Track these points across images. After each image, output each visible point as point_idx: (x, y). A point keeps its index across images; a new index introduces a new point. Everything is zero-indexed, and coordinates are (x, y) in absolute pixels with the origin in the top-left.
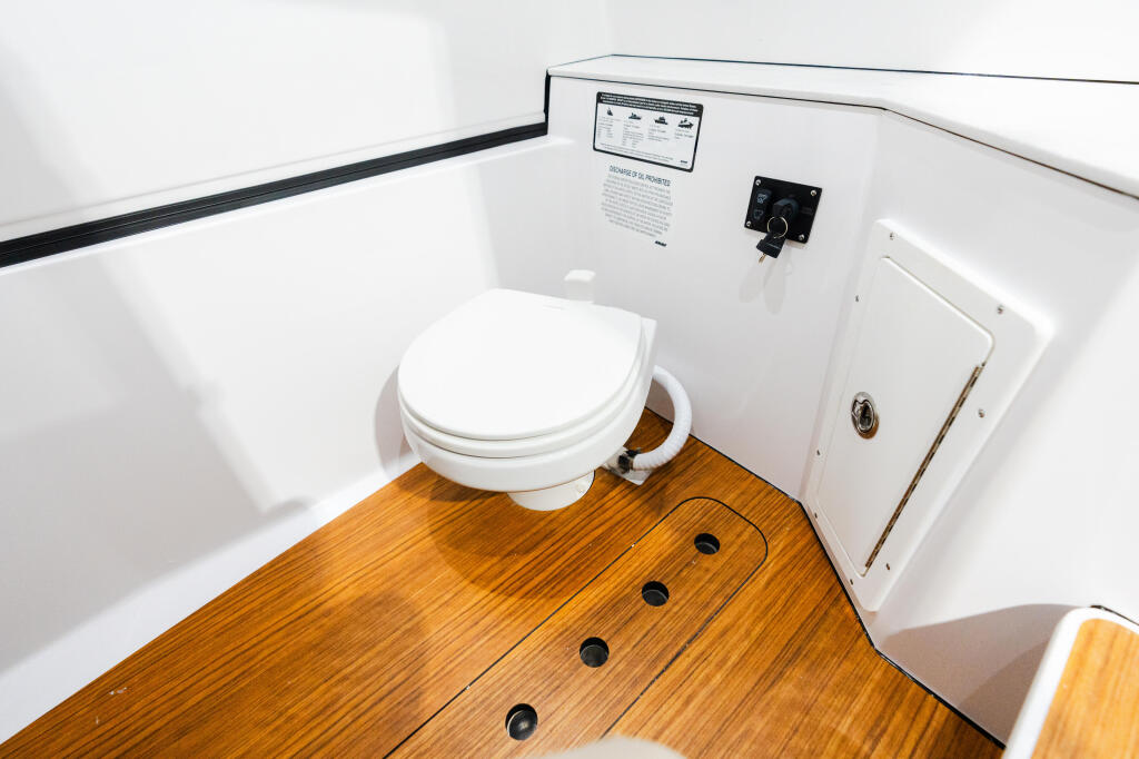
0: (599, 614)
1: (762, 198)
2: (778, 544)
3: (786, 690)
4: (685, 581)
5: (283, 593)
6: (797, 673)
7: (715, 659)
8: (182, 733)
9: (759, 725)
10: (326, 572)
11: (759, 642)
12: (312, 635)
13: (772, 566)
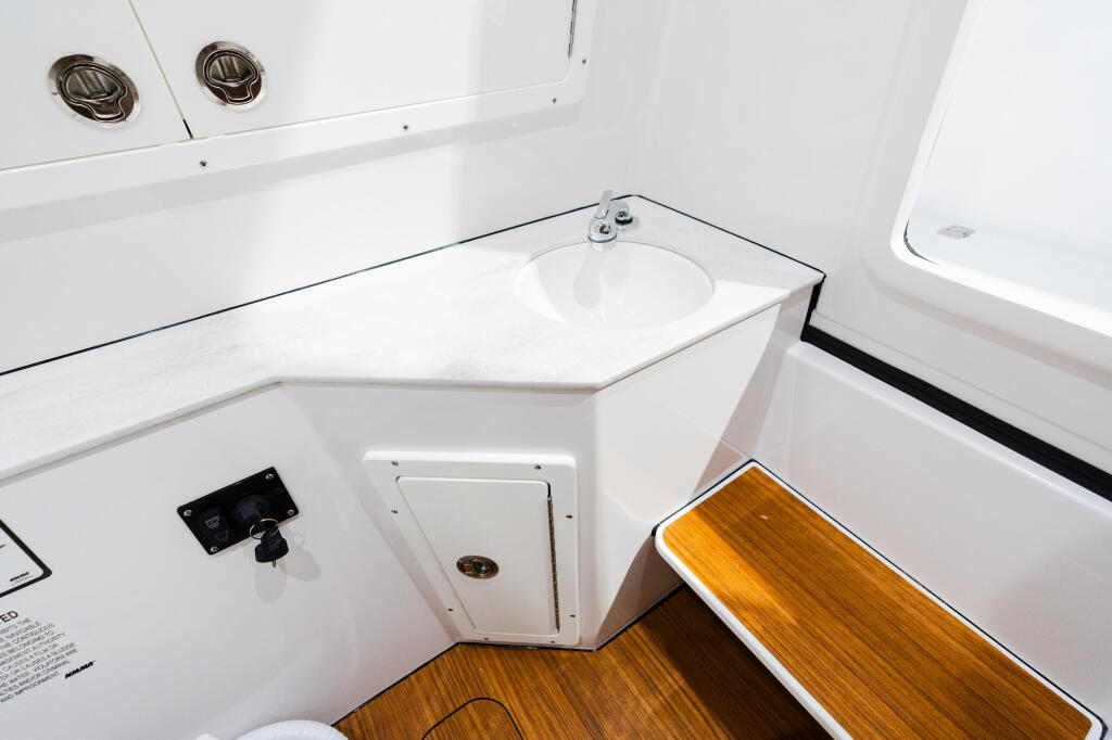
6: (607, 727)
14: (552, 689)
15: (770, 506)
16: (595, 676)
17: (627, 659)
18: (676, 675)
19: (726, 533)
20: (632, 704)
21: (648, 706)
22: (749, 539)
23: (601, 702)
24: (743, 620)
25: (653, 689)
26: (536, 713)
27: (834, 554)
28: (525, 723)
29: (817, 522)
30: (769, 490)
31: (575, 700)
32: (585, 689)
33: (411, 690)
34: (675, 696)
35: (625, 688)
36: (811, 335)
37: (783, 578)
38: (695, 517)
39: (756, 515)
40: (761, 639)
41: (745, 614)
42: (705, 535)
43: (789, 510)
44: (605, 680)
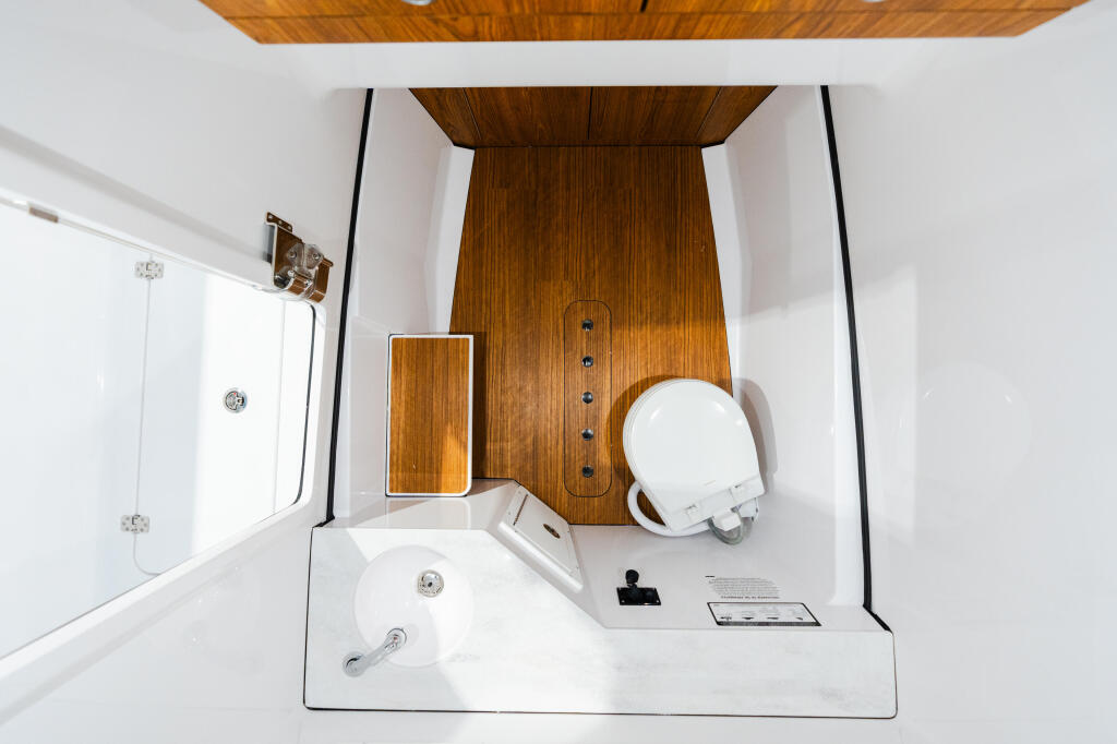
0: (599, 409)
1: (649, 593)
2: (565, 494)
3: (529, 440)
4: (583, 448)
5: (701, 310)
6: (530, 450)
7: (554, 431)
8: (669, 265)
9: (529, 424)
10: (698, 323)
11: (546, 450)
12: (673, 314)
13: (561, 484)
14: (542, 477)
15: (406, 468)
16: (521, 469)
17: (503, 468)
18: (488, 447)
19: (437, 473)
20: (514, 451)
21: (508, 446)
22: (431, 463)
23: (525, 460)
24: (467, 438)
25: (502, 449)
26: (554, 474)
27: (405, 432)
28: (560, 473)
29: (395, 447)
30: (397, 477)
31: (535, 467)
32: (529, 467)
33: (599, 517)
34: (495, 441)
35: (511, 457)
36: (330, 517)
37: (435, 440)
38: (443, 489)
39: (416, 471)
40: (466, 429)
41: (464, 440)
42: (448, 478)
43: (400, 462)
44: (518, 466)
